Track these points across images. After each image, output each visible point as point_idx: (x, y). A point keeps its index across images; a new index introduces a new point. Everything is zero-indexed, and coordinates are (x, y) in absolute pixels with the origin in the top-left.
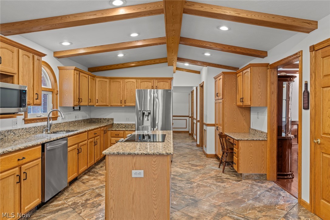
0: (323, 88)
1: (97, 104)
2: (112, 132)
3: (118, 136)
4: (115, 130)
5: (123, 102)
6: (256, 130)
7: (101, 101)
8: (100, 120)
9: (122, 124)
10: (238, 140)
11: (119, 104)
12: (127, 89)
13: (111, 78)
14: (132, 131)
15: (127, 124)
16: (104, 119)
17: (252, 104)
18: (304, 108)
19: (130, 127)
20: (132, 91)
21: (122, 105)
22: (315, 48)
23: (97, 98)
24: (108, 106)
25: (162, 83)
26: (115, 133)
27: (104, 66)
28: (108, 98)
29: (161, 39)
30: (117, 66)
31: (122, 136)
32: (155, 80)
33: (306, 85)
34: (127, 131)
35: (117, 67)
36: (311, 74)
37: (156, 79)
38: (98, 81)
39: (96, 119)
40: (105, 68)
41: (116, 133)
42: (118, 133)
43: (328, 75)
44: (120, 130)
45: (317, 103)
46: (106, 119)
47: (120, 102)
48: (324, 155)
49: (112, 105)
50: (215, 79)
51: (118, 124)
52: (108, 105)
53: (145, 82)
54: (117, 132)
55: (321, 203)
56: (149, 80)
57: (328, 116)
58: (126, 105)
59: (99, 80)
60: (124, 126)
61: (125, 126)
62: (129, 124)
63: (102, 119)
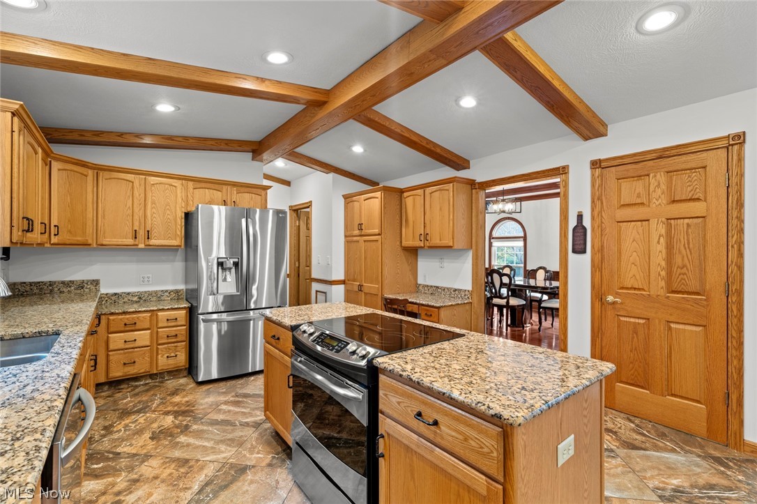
0: (618, 222)
1: (54, 240)
2: (111, 318)
3: (133, 328)
4: (124, 313)
5: (141, 234)
6: (437, 287)
7: (70, 232)
8: (50, 285)
9: (128, 294)
10: (438, 308)
11: (130, 241)
12: (153, 203)
13: (98, 169)
14: (176, 308)
15: (146, 292)
16: (63, 283)
17: (455, 244)
18: (574, 251)
19: (154, 299)
20: (168, 207)
21: (137, 243)
22: (602, 164)
23: (54, 222)
24: (90, 245)
25: (247, 196)
26: (121, 319)
27: (72, 131)
28: (89, 223)
29: (316, 92)
30: (119, 136)
31: (146, 327)
32: (229, 187)
33: (580, 217)
34: (163, 310)
35: (120, 140)
36: (593, 202)
37: (234, 184)
38: (59, 170)
39: (31, 284)
40: (76, 137)
41: (127, 319)
42: (133, 318)
43: (632, 204)
44: (140, 311)
45: (605, 244)
46: (72, 282)
47: (131, 234)
48: (622, 319)
49: (104, 243)
50: (345, 199)
51: (116, 294)
52: (90, 242)
53: (207, 190)
54: (128, 316)
55: (617, 388)
56: (217, 186)
57: (633, 263)
58: (151, 244)
59: (60, 167)
60: (135, 299)
61: (140, 298)
62: (150, 294)
63: (55, 282)
